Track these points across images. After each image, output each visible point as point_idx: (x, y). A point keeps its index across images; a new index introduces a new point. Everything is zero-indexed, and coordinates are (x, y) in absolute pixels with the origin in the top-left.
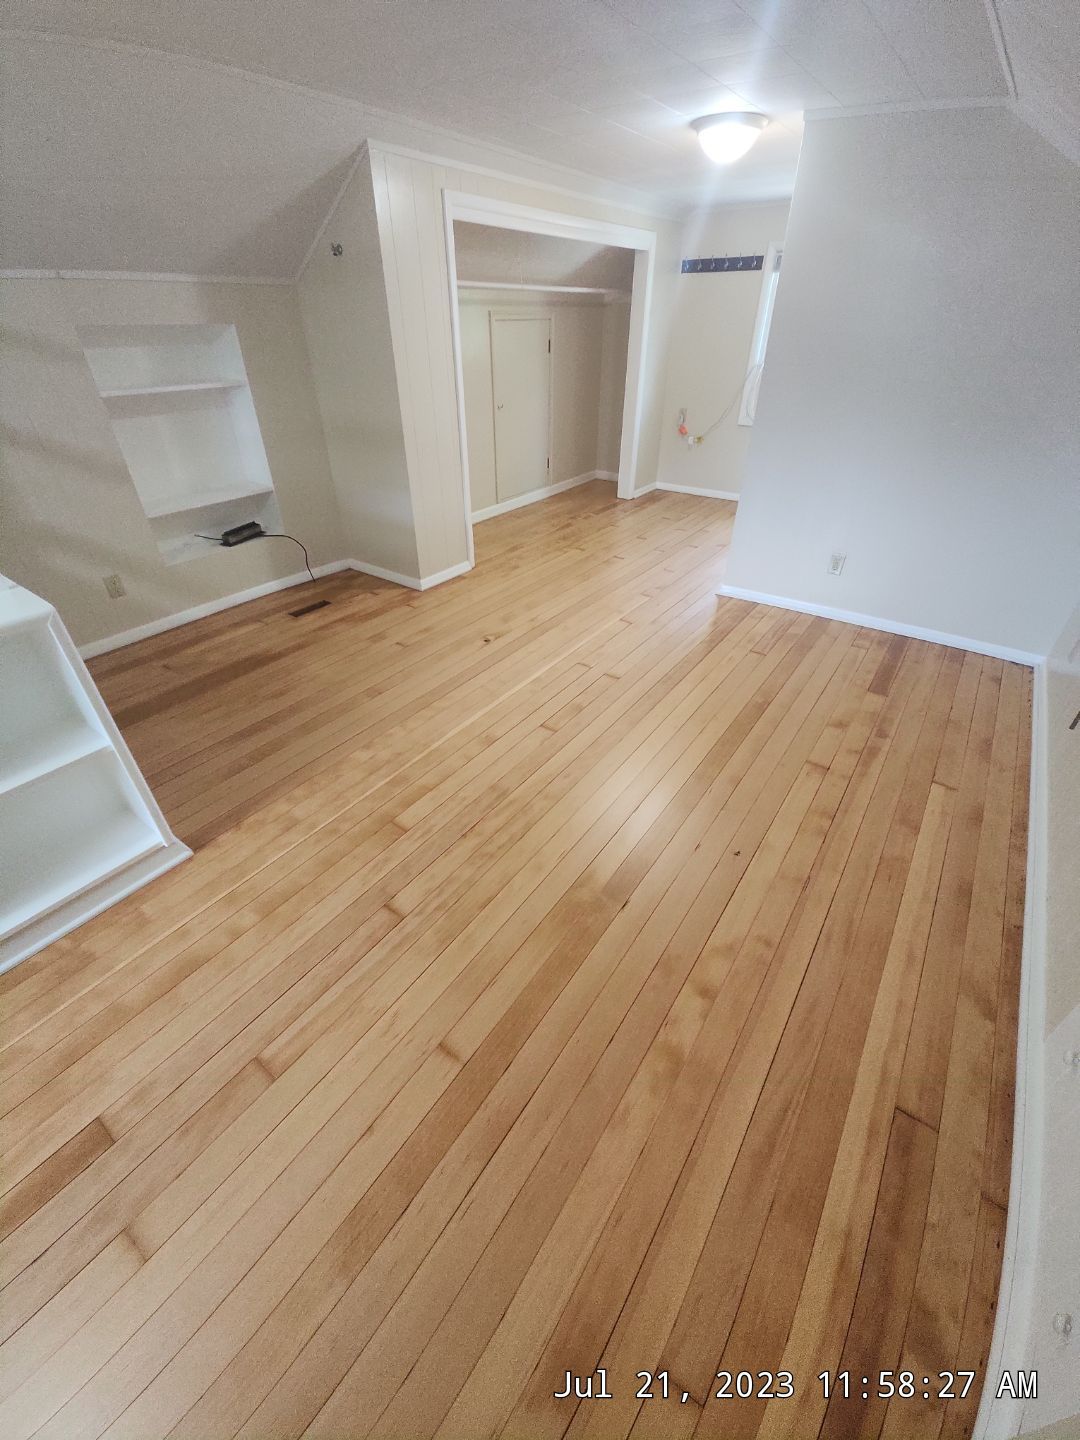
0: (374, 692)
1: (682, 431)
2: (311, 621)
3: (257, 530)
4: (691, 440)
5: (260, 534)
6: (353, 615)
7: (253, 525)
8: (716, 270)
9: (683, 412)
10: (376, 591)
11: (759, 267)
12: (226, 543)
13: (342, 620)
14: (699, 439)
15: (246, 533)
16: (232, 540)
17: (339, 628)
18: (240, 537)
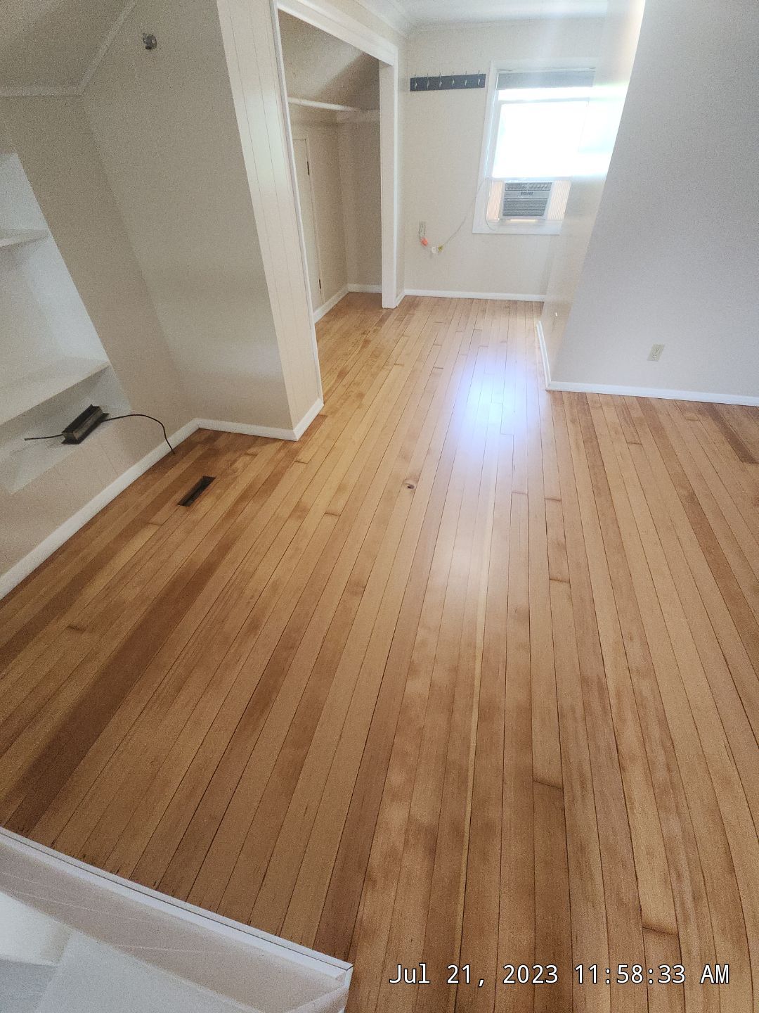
0: (357, 588)
1: (424, 243)
2: (210, 507)
3: (99, 414)
4: (434, 250)
5: (103, 418)
6: (251, 486)
7: (92, 410)
8: (431, 88)
9: (422, 225)
10: (251, 451)
11: (482, 85)
12: (70, 440)
13: (244, 497)
14: (440, 248)
15: (90, 422)
16: (77, 435)
17: (250, 508)
18: (84, 430)
